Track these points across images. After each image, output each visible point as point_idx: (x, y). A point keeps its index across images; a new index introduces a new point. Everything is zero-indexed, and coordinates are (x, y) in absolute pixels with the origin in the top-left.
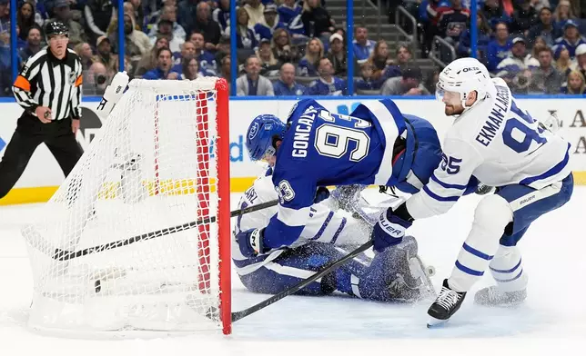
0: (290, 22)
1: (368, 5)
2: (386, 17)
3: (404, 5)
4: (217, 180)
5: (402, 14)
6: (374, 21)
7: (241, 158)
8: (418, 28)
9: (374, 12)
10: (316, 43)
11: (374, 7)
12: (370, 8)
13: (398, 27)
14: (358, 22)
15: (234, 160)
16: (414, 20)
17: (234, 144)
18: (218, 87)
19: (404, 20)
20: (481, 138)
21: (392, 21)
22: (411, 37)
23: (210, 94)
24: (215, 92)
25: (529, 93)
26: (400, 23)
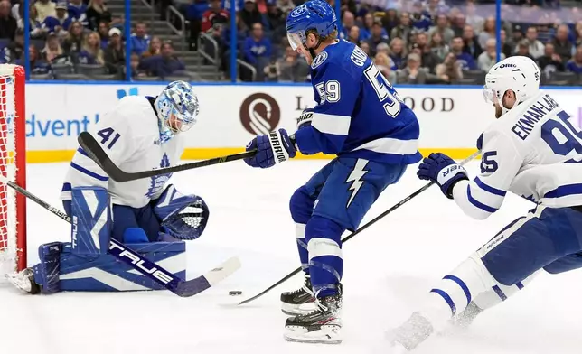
0: (78, 17)
1: (143, 4)
2: (159, 15)
3: (173, 4)
4: (15, 153)
5: (172, 13)
6: (148, 19)
7: (33, 134)
8: (186, 25)
9: (147, 11)
10: (94, 36)
11: (148, 6)
12: (144, 7)
13: (169, 24)
14: (135, 18)
15: (28, 135)
16: (182, 18)
17: (28, 122)
18: (16, 73)
19: (174, 18)
20: (518, 129)
21: (163, 18)
22: (180, 33)
23: (9, 79)
24: (14, 77)
25: (281, 82)
26: (171, 20)
